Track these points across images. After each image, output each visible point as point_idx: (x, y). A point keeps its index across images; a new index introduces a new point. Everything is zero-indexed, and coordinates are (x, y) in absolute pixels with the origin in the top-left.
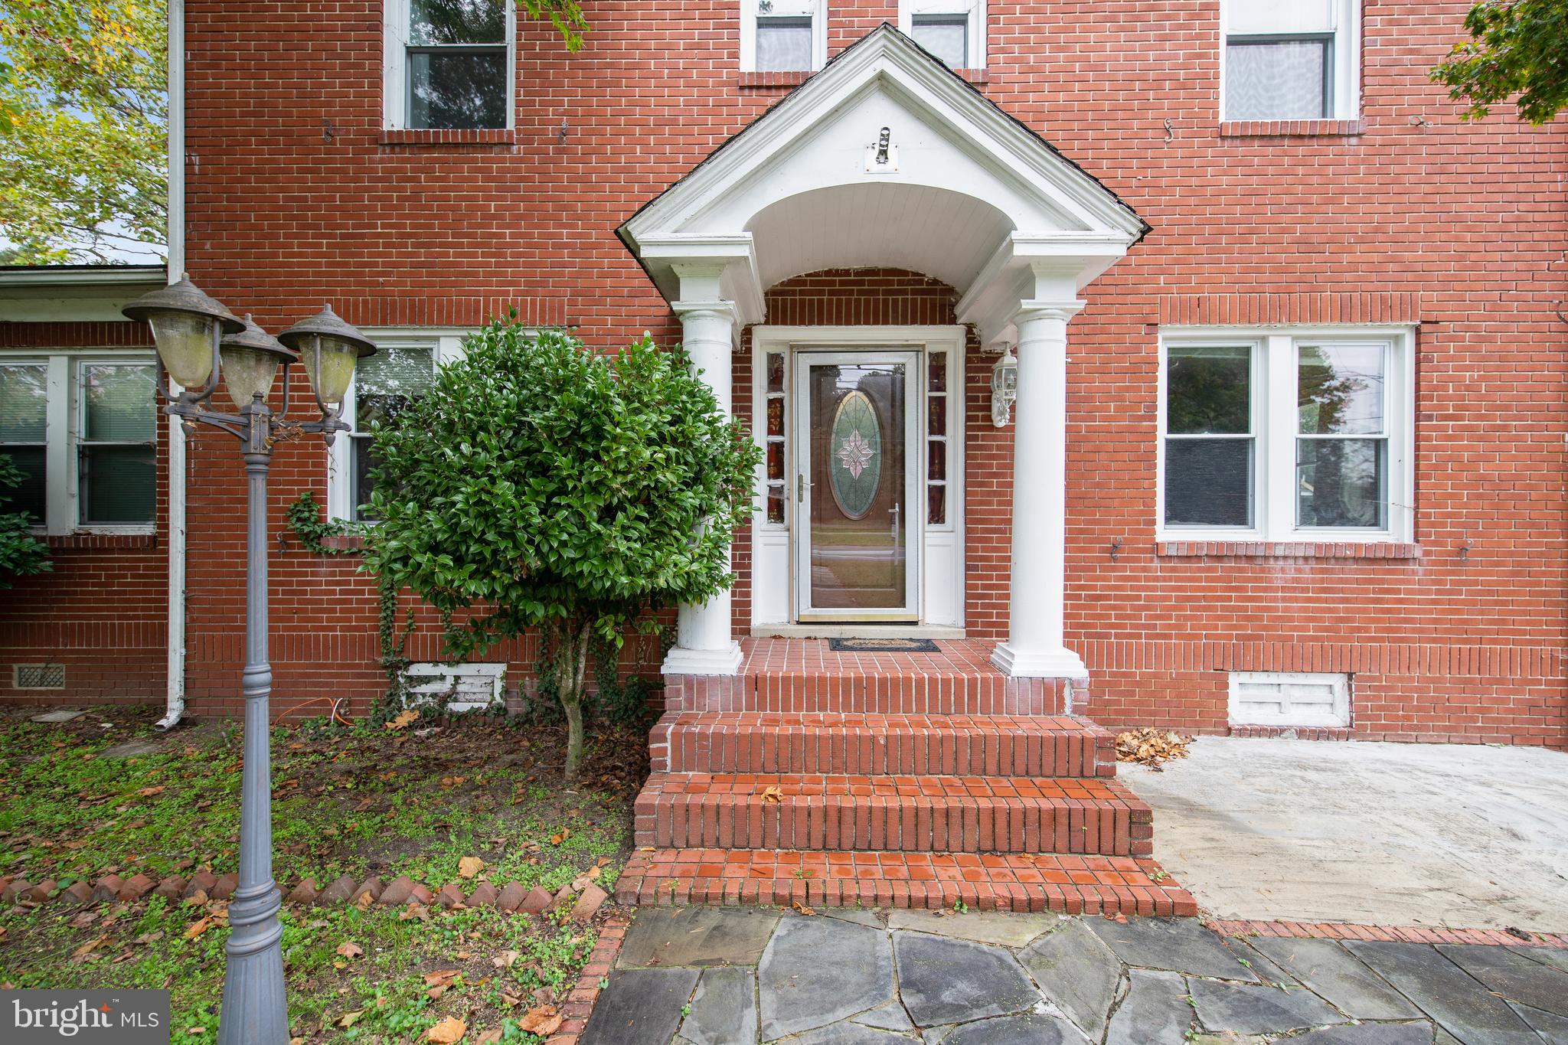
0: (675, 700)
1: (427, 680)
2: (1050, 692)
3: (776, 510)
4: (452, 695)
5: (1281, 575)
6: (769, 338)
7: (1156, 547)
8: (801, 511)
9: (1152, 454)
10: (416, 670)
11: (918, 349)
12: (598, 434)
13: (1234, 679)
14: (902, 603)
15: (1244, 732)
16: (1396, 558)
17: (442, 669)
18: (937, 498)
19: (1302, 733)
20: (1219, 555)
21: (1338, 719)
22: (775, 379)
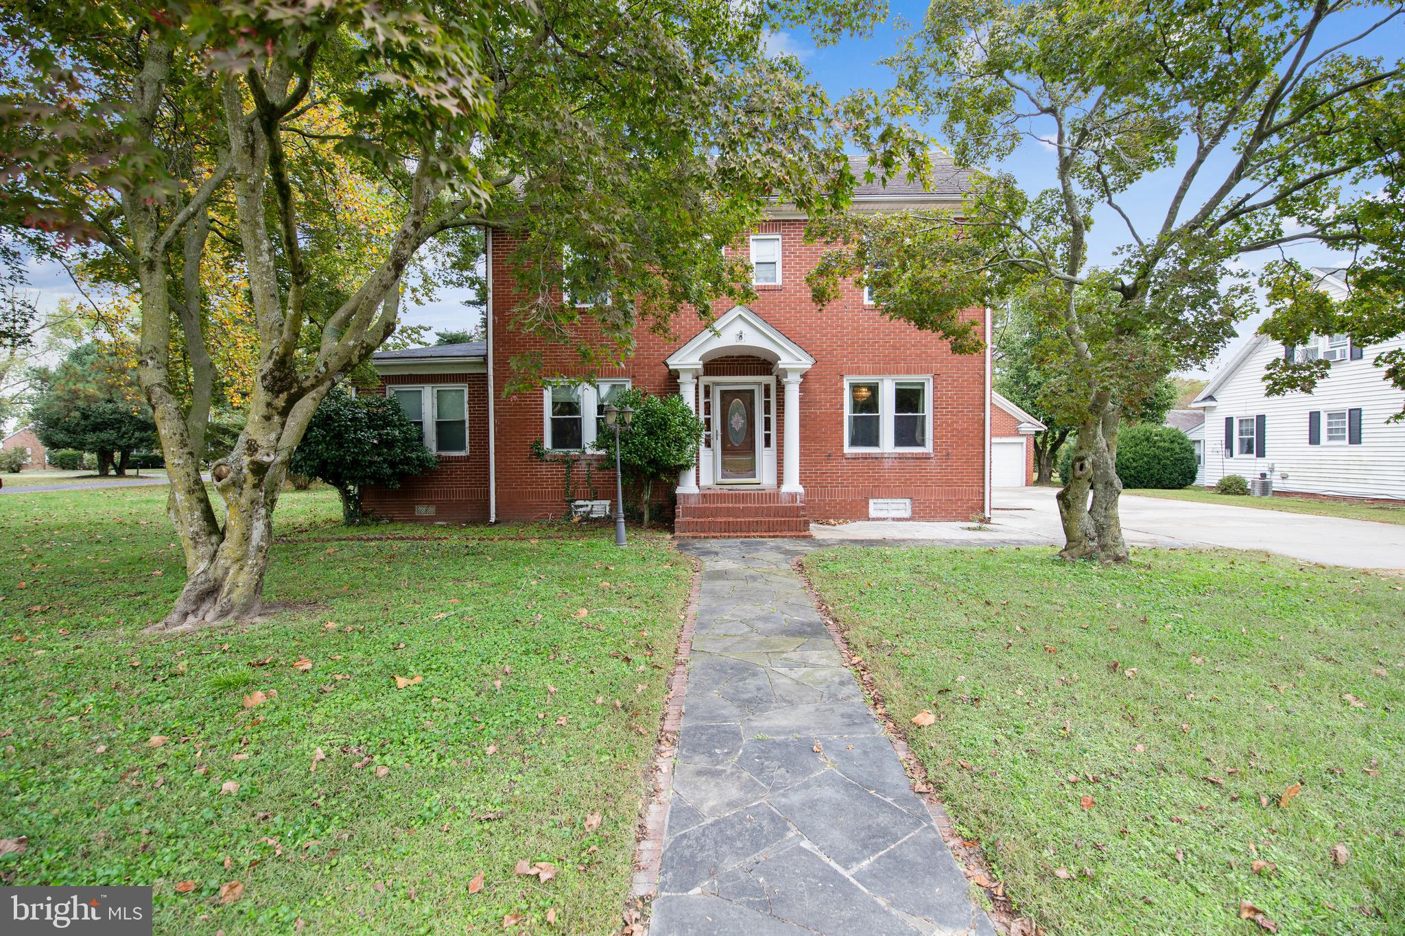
0: (680, 501)
1: (582, 506)
2: (793, 496)
3: (708, 444)
4: (591, 512)
5: (887, 464)
6: (705, 380)
7: (843, 455)
8: (717, 444)
9: (841, 423)
10: (578, 503)
11: (759, 384)
12: (665, 424)
13: (871, 502)
14: (754, 476)
15: (874, 519)
16: (926, 457)
17: (587, 502)
18: (767, 438)
19: (894, 519)
20: (866, 457)
21: (908, 514)
22: (707, 394)
